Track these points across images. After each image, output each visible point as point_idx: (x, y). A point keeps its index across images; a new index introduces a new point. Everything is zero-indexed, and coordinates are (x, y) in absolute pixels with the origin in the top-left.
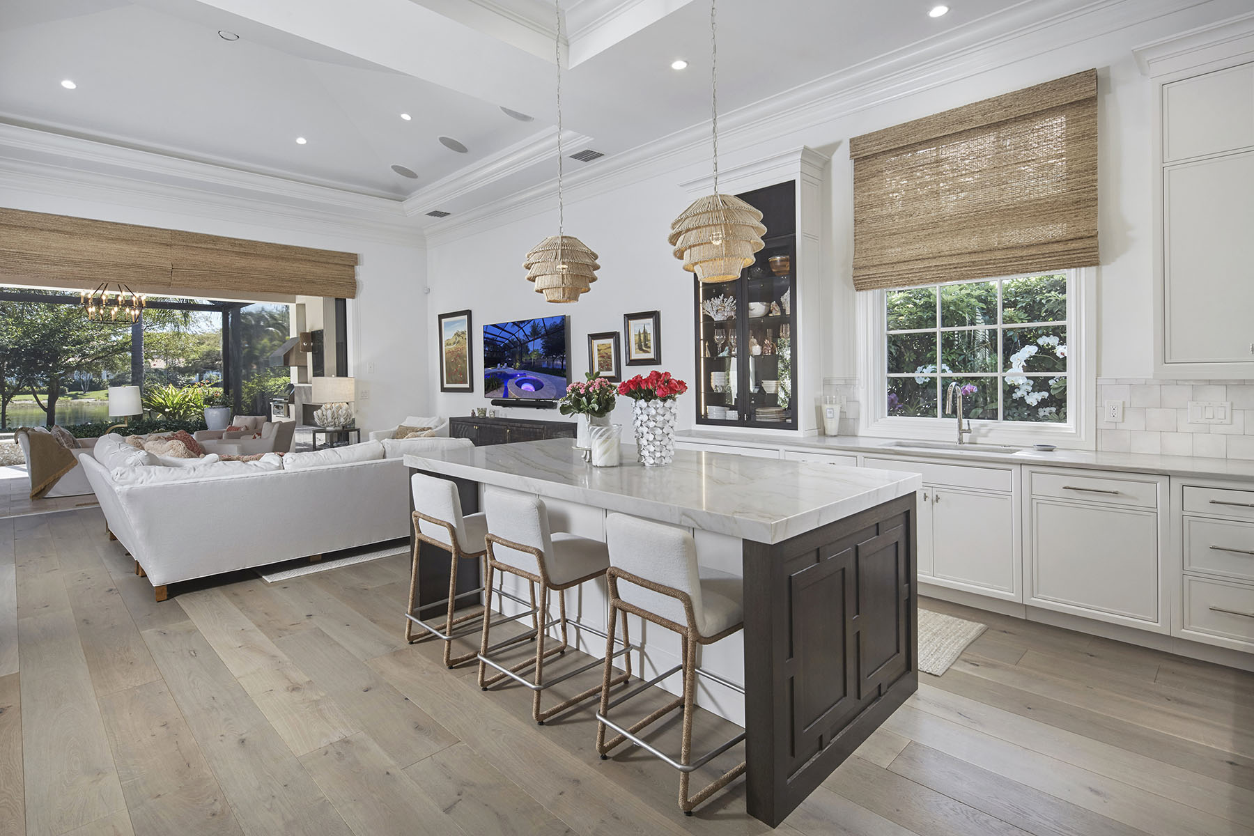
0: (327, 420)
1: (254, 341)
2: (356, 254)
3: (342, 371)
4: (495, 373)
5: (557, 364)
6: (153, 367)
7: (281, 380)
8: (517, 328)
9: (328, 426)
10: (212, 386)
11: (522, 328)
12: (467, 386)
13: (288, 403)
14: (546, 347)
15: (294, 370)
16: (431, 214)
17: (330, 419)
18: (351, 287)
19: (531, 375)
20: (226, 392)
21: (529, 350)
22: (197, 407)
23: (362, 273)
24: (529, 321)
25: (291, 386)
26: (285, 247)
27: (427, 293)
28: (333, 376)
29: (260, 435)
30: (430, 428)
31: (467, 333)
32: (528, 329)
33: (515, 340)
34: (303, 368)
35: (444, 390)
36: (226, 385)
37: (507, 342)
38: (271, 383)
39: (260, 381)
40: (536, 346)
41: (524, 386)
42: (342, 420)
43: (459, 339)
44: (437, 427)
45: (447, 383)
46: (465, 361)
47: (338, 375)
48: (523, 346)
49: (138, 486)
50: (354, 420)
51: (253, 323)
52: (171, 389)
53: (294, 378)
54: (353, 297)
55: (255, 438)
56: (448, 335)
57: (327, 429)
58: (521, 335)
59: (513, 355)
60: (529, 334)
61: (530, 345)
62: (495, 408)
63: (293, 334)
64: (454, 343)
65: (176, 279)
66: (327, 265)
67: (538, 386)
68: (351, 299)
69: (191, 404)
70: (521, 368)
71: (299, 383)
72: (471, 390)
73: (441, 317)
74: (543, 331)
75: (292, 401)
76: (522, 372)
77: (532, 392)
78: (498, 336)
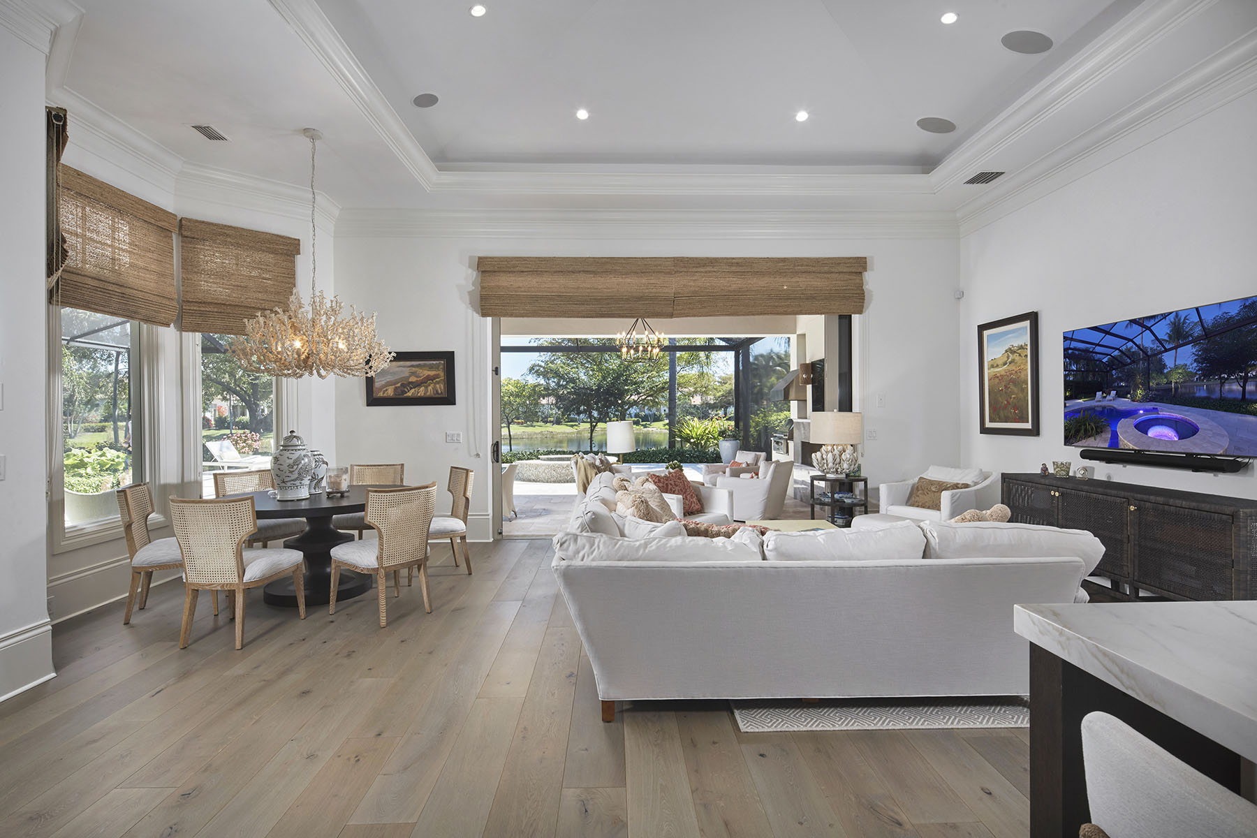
0: (827, 465)
1: (764, 380)
2: (866, 258)
3: (846, 405)
4: (1092, 409)
5: (1231, 391)
6: (693, 403)
7: (783, 415)
8: (1139, 329)
9: (828, 473)
10: (727, 420)
11: (1149, 329)
12: (1028, 426)
13: (787, 440)
14: (1205, 359)
15: (794, 405)
16: (972, 181)
17: (831, 465)
18: (858, 299)
19: (1167, 411)
20: (737, 425)
21: (1164, 366)
22: (715, 439)
23: (872, 281)
24: (1164, 316)
25: (791, 422)
26: (784, 260)
27: (959, 298)
28: (835, 410)
29: (757, 474)
30: (966, 486)
31: (1029, 347)
32: (1163, 330)
33: (1135, 349)
34: (803, 401)
35: (984, 430)
36: (737, 419)
37: (1116, 353)
38: (774, 417)
39: (765, 416)
40: (1183, 359)
41: (1153, 432)
42: (845, 466)
43: (1016, 357)
44: (976, 484)
45: (991, 421)
46: (1024, 390)
47: (840, 410)
48: (1152, 362)
49: (577, 563)
50: (859, 467)
51: (764, 363)
52: (695, 422)
53: (793, 414)
54: (860, 312)
55: (752, 477)
56: (994, 352)
57: (828, 475)
58: (1147, 341)
59: (1130, 377)
60: (1166, 338)
61: (1168, 359)
62: (1087, 463)
63: (794, 366)
64: (1005, 364)
65: (678, 308)
66: (828, 276)
67: (1186, 430)
68: (857, 315)
69: (710, 436)
70: (1146, 399)
71: (799, 418)
72: (1035, 431)
73: (982, 328)
74: (1198, 331)
75: (791, 438)
76: (1150, 405)
77: (1172, 442)
78: (1098, 345)
